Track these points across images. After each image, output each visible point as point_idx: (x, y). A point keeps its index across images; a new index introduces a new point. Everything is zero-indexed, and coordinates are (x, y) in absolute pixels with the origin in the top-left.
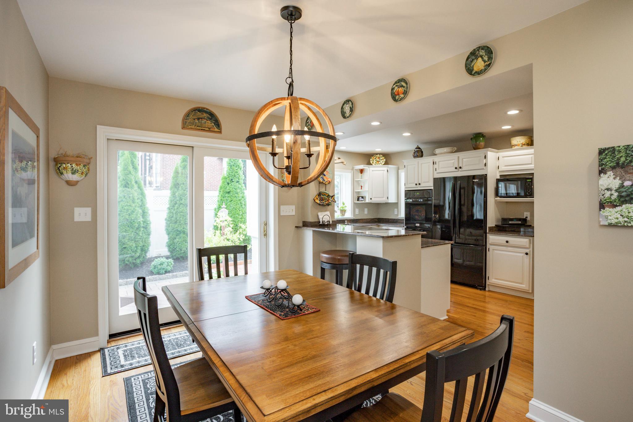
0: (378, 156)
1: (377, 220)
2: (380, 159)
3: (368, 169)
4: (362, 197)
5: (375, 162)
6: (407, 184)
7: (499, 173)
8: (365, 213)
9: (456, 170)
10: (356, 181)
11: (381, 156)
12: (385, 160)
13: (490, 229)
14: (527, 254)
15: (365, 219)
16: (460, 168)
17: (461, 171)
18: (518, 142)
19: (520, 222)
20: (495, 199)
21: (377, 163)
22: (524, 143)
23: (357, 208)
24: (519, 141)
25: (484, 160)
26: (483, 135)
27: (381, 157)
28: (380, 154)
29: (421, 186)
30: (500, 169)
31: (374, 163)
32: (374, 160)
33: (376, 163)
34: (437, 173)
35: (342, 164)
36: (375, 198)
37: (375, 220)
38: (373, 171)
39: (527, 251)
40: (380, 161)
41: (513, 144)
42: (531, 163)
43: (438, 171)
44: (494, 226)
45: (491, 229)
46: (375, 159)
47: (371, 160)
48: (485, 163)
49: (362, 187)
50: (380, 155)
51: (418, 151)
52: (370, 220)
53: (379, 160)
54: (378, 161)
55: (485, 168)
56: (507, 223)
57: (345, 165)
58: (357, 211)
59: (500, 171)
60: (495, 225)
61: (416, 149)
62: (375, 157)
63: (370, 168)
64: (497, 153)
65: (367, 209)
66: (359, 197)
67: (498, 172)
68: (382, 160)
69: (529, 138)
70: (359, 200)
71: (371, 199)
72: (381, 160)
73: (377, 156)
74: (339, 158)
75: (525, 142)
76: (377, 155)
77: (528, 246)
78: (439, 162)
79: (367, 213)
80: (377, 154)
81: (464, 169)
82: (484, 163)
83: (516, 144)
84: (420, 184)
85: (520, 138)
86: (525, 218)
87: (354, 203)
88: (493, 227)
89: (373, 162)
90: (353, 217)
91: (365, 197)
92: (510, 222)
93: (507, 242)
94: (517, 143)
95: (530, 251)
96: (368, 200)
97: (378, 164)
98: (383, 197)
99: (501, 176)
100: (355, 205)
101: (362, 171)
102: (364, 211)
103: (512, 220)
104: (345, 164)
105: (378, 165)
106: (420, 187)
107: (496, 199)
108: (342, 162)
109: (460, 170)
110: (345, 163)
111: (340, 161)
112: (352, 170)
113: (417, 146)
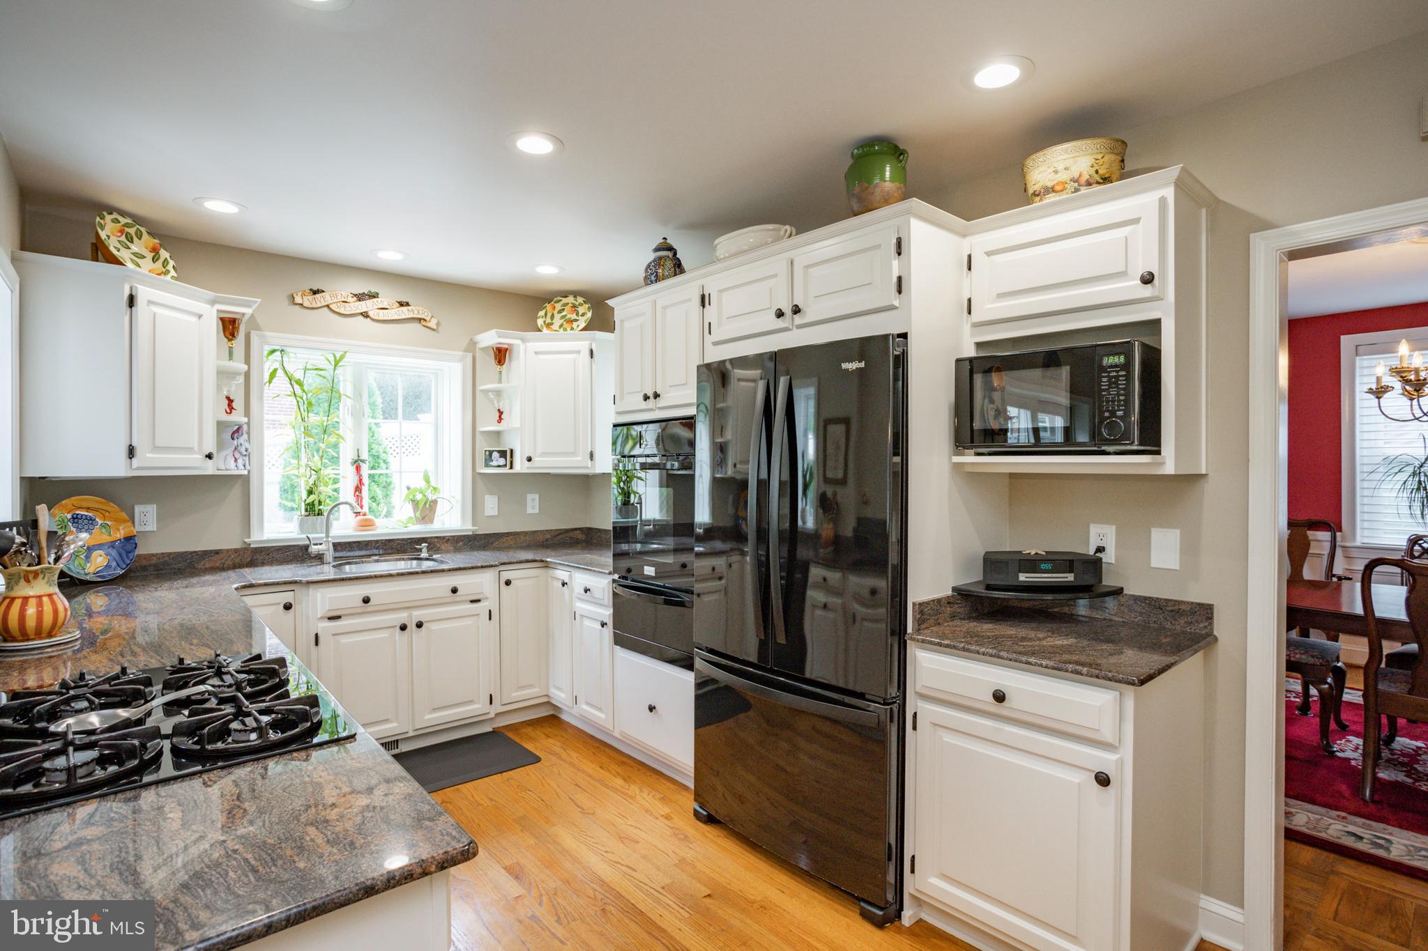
0: (570, 299)
1: (581, 536)
2: (577, 314)
3: (522, 347)
4: (503, 454)
5: (558, 321)
6: (622, 398)
7: (972, 335)
8: (530, 511)
9: (780, 323)
10: (486, 392)
11: (580, 300)
12: (589, 315)
13: (921, 612)
14: (1103, 780)
15: (525, 533)
16: (796, 310)
17: (800, 327)
18: (1056, 172)
19: (1070, 577)
20: (950, 459)
21: (565, 325)
22: (1085, 177)
23: (491, 494)
24: (1061, 167)
25: (895, 263)
26: (896, 147)
27: (581, 305)
28: (576, 294)
29: (661, 402)
30: (977, 316)
31: (556, 326)
32: (557, 317)
33: (561, 326)
34: (715, 344)
35: (416, 326)
36: (544, 454)
37: (571, 534)
38: (536, 353)
39: (1105, 761)
40: (576, 320)
41: (1037, 188)
42: (1121, 268)
43: (717, 335)
44: (950, 593)
45: (929, 612)
46: (560, 312)
47: (542, 313)
48: (900, 279)
49: (501, 413)
50: (575, 297)
51: (660, 258)
52: (548, 536)
53: (574, 316)
54: (571, 321)
55: (896, 303)
56: (1012, 582)
57: (433, 330)
58: (491, 505)
59: (976, 325)
60: (954, 589)
61: (657, 250)
62: (558, 307)
63: (528, 344)
64: (964, 236)
65: (536, 497)
66: (491, 453)
67: (967, 329)
68: (583, 315)
69: (1112, 151)
70: (491, 463)
71: (529, 459)
72: (580, 318)
73: (565, 300)
74: (401, 304)
75: (1092, 171)
76: (566, 297)
77: (1108, 735)
78: (721, 291)
79: (537, 511)
80: (565, 294)
81: (809, 315)
82: (895, 280)
83: (1050, 184)
84: (656, 396)
85: (1066, 151)
86: (1092, 552)
87: (476, 476)
88: (939, 601)
89: (548, 325)
90: (470, 527)
91: (512, 451)
92: (1023, 577)
93: (999, 697)
94: (1052, 176)
95: (1121, 762)
96: (520, 466)
97: (569, 329)
98: (574, 454)
99: (979, 345)
100: (480, 483)
101: (501, 355)
102: (525, 505)
103: (1031, 564)
104: (435, 327)
105: (569, 331)
106: (660, 408)
107: (957, 459)
108: (420, 320)
109: (798, 319)
110: (433, 324)
111: (404, 313)
112: (466, 351)
113: (662, 241)
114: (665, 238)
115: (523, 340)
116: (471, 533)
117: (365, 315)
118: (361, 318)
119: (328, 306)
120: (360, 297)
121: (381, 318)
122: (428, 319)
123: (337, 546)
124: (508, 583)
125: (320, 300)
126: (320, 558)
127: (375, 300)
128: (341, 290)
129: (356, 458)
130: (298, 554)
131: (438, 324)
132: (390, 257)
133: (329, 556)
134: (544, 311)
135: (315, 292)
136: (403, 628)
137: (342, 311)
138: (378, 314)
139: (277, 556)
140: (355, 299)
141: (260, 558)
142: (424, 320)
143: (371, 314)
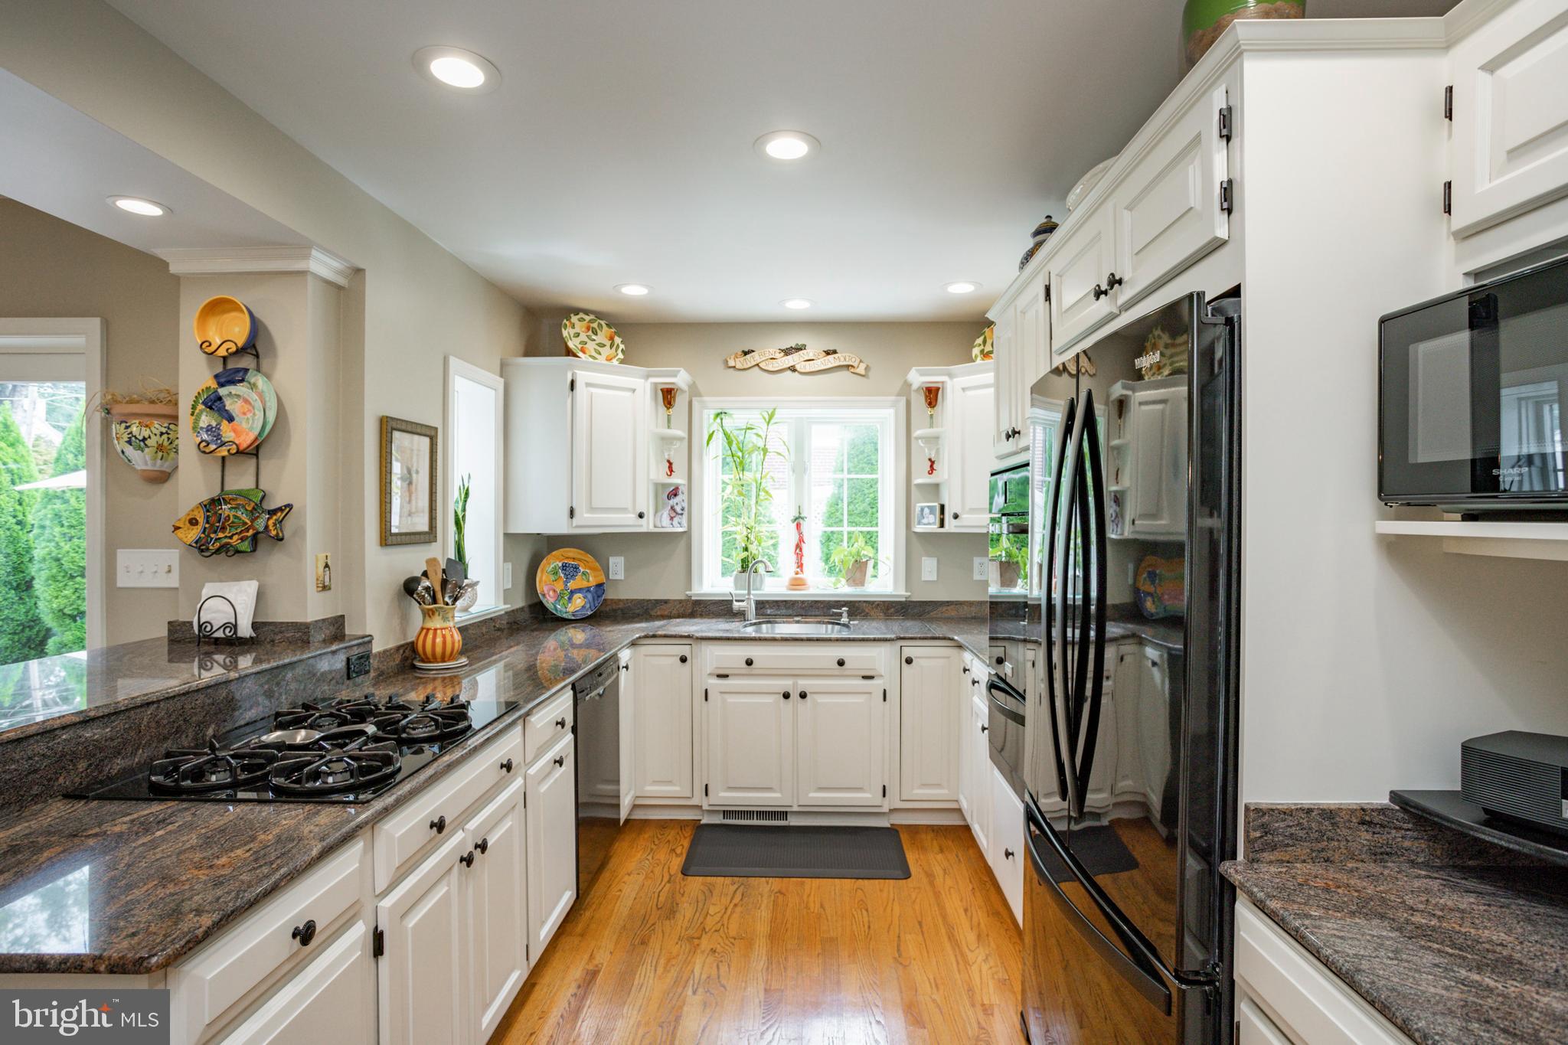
3: (950, 384)
4: (932, 510)
7: (1457, 256)
9: (1105, 307)
17: (1125, 308)
20: (1373, 526)
23: (929, 555)
30: (1465, 214)
35: (845, 374)
36: (971, 511)
38: (964, 389)
49: (932, 463)
57: (862, 376)
58: (929, 568)
59: (1465, 234)
61: (1035, 235)
63: (955, 380)
65: (985, 560)
66: (922, 509)
67: (1445, 246)
70: (923, 521)
71: (956, 517)
74: (828, 353)
79: (985, 577)
84: (1013, 435)
87: (909, 535)
89: (986, 355)
90: (903, 593)
91: (942, 506)
96: (948, 524)
100: (916, 544)
101: (932, 395)
104: (863, 372)
107: (1386, 527)
108: (848, 366)
109: (1121, 296)
110: (861, 369)
111: (831, 361)
112: (899, 395)
113: (1045, 220)
114: (1049, 217)
115: (951, 376)
116: (904, 599)
117: (793, 369)
118: (789, 372)
119: (757, 365)
120: (787, 352)
121: (808, 370)
122: (855, 365)
123: (761, 605)
124: (909, 661)
125: (751, 360)
126: (741, 615)
127: (801, 352)
128: (768, 350)
129: (797, 515)
130: (722, 609)
131: (867, 368)
132: (798, 306)
133: (751, 614)
134: (982, 338)
135: (745, 353)
136: (786, 696)
137: (770, 368)
138: (805, 366)
139: (713, 608)
140: (782, 354)
141: (697, 608)
142: (852, 366)
143: (798, 367)
